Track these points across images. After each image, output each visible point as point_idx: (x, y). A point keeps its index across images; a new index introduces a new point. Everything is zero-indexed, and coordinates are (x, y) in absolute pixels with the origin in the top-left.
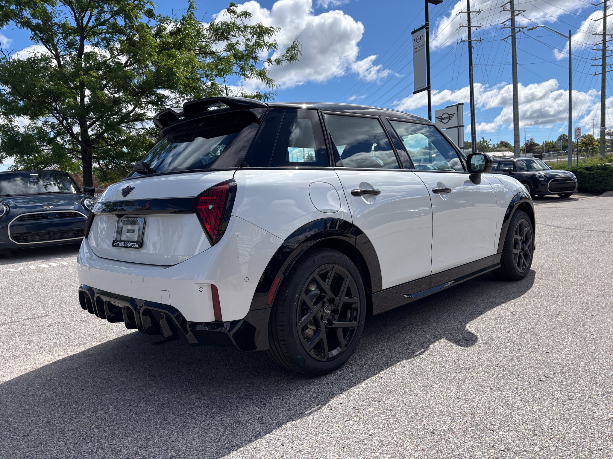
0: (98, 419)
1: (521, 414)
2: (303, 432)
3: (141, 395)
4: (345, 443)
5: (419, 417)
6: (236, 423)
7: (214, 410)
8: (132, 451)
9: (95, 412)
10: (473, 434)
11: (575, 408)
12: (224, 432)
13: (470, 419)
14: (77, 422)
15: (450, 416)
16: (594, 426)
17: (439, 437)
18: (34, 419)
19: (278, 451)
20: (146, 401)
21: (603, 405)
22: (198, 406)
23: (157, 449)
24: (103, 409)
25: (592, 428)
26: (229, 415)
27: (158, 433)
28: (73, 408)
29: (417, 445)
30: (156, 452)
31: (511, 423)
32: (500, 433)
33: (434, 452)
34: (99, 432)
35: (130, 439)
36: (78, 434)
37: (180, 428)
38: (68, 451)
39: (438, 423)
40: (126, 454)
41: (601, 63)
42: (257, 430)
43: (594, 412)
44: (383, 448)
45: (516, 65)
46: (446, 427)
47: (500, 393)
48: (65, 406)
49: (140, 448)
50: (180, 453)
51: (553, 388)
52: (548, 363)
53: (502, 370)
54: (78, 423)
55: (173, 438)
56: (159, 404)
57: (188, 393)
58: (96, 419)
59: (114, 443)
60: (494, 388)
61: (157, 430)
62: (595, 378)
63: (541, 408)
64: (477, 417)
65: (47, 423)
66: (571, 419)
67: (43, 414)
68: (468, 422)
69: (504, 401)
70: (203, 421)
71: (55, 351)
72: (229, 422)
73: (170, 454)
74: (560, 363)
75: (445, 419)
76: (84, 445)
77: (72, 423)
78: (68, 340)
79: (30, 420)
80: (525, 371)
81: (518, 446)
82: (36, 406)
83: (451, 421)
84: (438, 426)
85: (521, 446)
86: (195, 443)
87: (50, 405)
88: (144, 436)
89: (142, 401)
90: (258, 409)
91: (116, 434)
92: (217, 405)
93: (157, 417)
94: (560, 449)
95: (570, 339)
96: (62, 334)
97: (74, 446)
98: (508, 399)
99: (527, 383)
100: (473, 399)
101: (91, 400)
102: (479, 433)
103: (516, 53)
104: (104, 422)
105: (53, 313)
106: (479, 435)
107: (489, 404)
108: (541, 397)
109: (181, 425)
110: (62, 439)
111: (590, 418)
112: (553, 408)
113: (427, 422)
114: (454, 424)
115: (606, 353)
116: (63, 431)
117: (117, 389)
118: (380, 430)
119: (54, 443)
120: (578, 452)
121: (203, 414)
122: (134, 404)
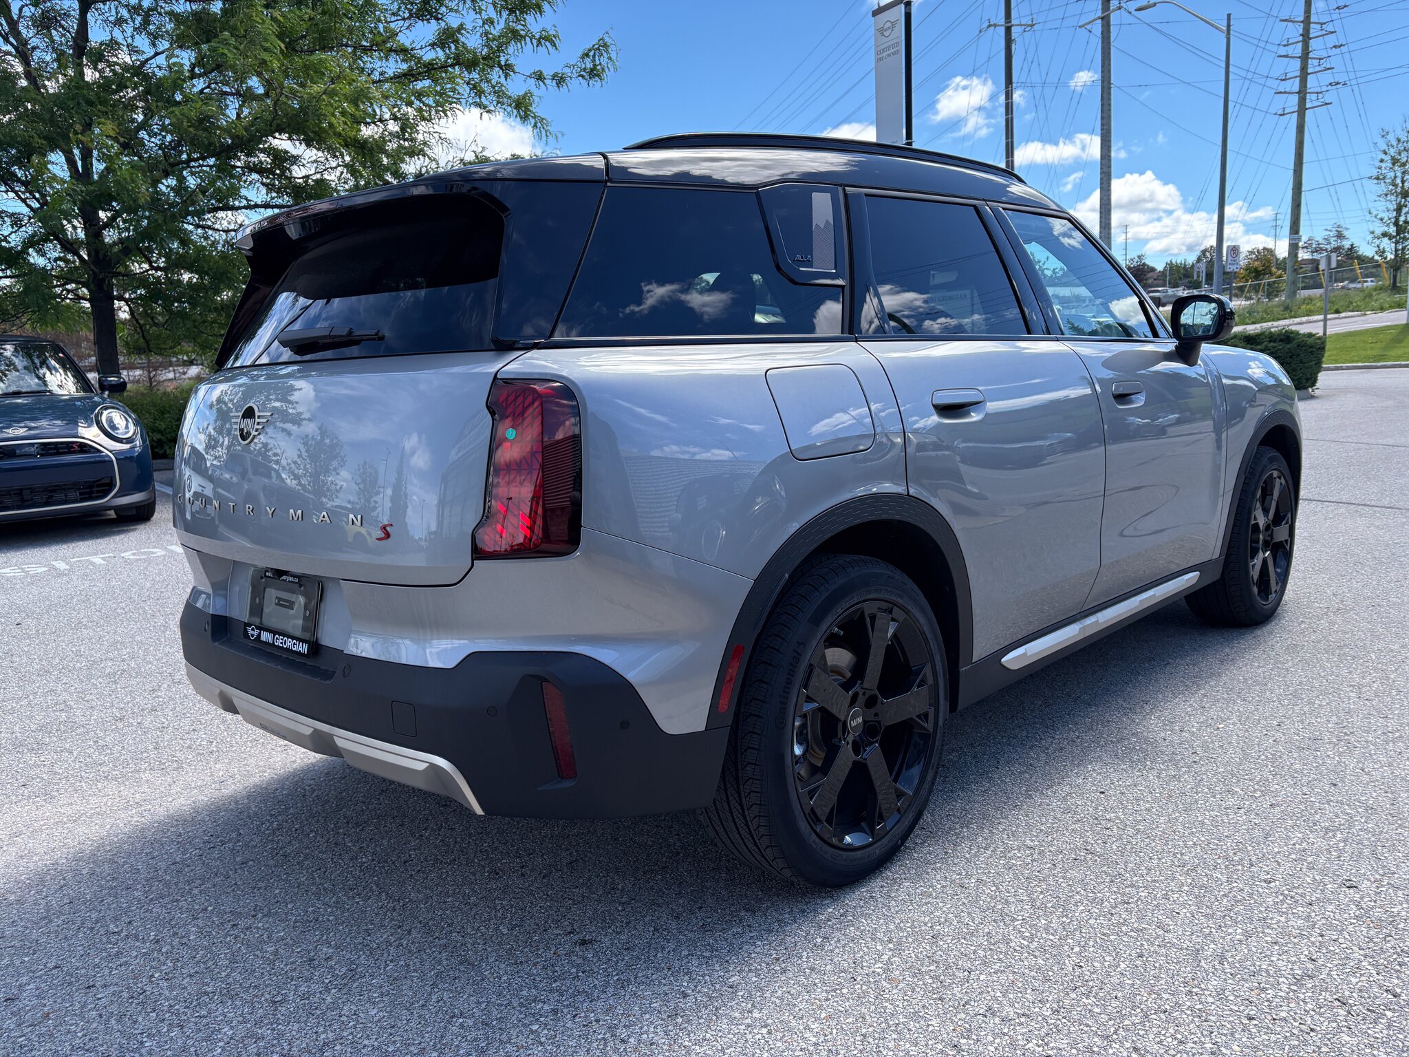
0: (167, 958)
1: (1028, 934)
2: (597, 982)
3: (256, 901)
4: (681, 1004)
5: (831, 945)
6: (461, 964)
7: (413, 934)
8: (242, 1031)
9: (158, 941)
10: (930, 981)
11: (1132, 921)
12: (434, 985)
13: (928, 948)
14: (121, 965)
15: (890, 941)
16: (1162, 960)
17: (864, 987)
18: (26, 959)
19: (546, 1025)
20: (268, 915)
21: (1188, 915)
22: (382, 926)
23: (296, 1026)
24: (175, 934)
25: (1157, 965)
26: (445, 947)
27: (296, 990)
28: (108, 933)
29: (820, 1007)
30: (294, 1033)
31: (1006, 954)
32: (982, 977)
33: (850, 1020)
34: (171, 988)
35: (238, 1003)
36: (125, 994)
37: (344, 977)
38: (108, 1031)
39: (867, 957)
40: (231, 1038)
41: (1296, 88)
42: (504, 978)
43: (1167, 932)
44: (754, 1015)
45: (1110, 88)
46: (881, 965)
47: (994, 888)
48: (93, 928)
49: (258, 1023)
50: (345, 1034)
51: (1097, 877)
52: (1096, 819)
53: (1005, 836)
54: (123, 968)
55: (329, 999)
56: (296, 921)
57: (359, 894)
58: (162, 959)
59: (204, 1012)
60: (984, 878)
61: (294, 982)
62: (1182, 854)
63: (1068, 921)
64: (941, 943)
65: (56, 967)
66: (1121, 947)
67: (46, 948)
68: (925, 953)
69: (1000, 907)
70: (392, 961)
71: (55, 794)
72: (445, 962)
73: (323, 1036)
74: (1119, 818)
75: (880, 948)
76: (140, 1019)
77: (111, 968)
78: (86, 765)
79: (17, 963)
80: (1050, 838)
81: (1012, 1005)
82: (27, 927)
83: (890, 953)
84: (865, 964)
85: (1016, 1005)
86: (375, 1011)
87: (58, 926)
88: (267, 996)
89: (260, 915)
90: (505, 931)
91: (206, 993)
92: (420, 922)
93: (293, 950)
94: (1090, 1011)
95: (1148, 763)
96: (71, 752)
97: (118, 1021)
98: (1007, 903)
99: (1049, 865)
100: (941, 905)
101: (147, 914)
102: (942, 977)
103: (1110, 60)
104: (179, 965)
105: (45, 695)
106: (941, 982)
107: (969, 913)
108: (1070, 897)
109: (344, 970)
110: (93, 1006)
111: (1157, 943)
112: (1090, 921)
113: (845, 957)
114: (896, 959)
115: (1214, 797)
116: (93, 986)
117: (203, 887)
118: (750, 975)
119: (76, 1015)
120: (1122, 1017)
121: (391, 945)
122: (242, 924)
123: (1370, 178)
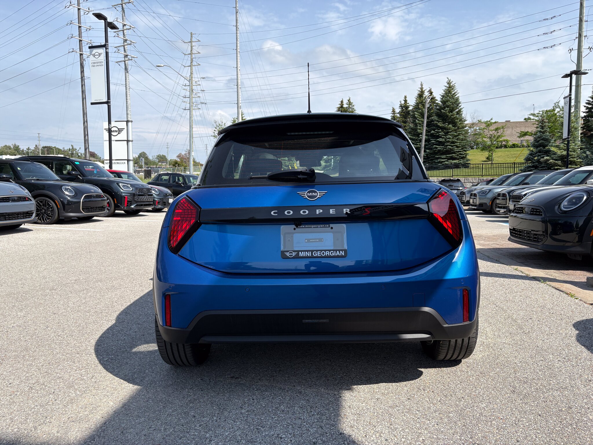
123: (212, 136)
